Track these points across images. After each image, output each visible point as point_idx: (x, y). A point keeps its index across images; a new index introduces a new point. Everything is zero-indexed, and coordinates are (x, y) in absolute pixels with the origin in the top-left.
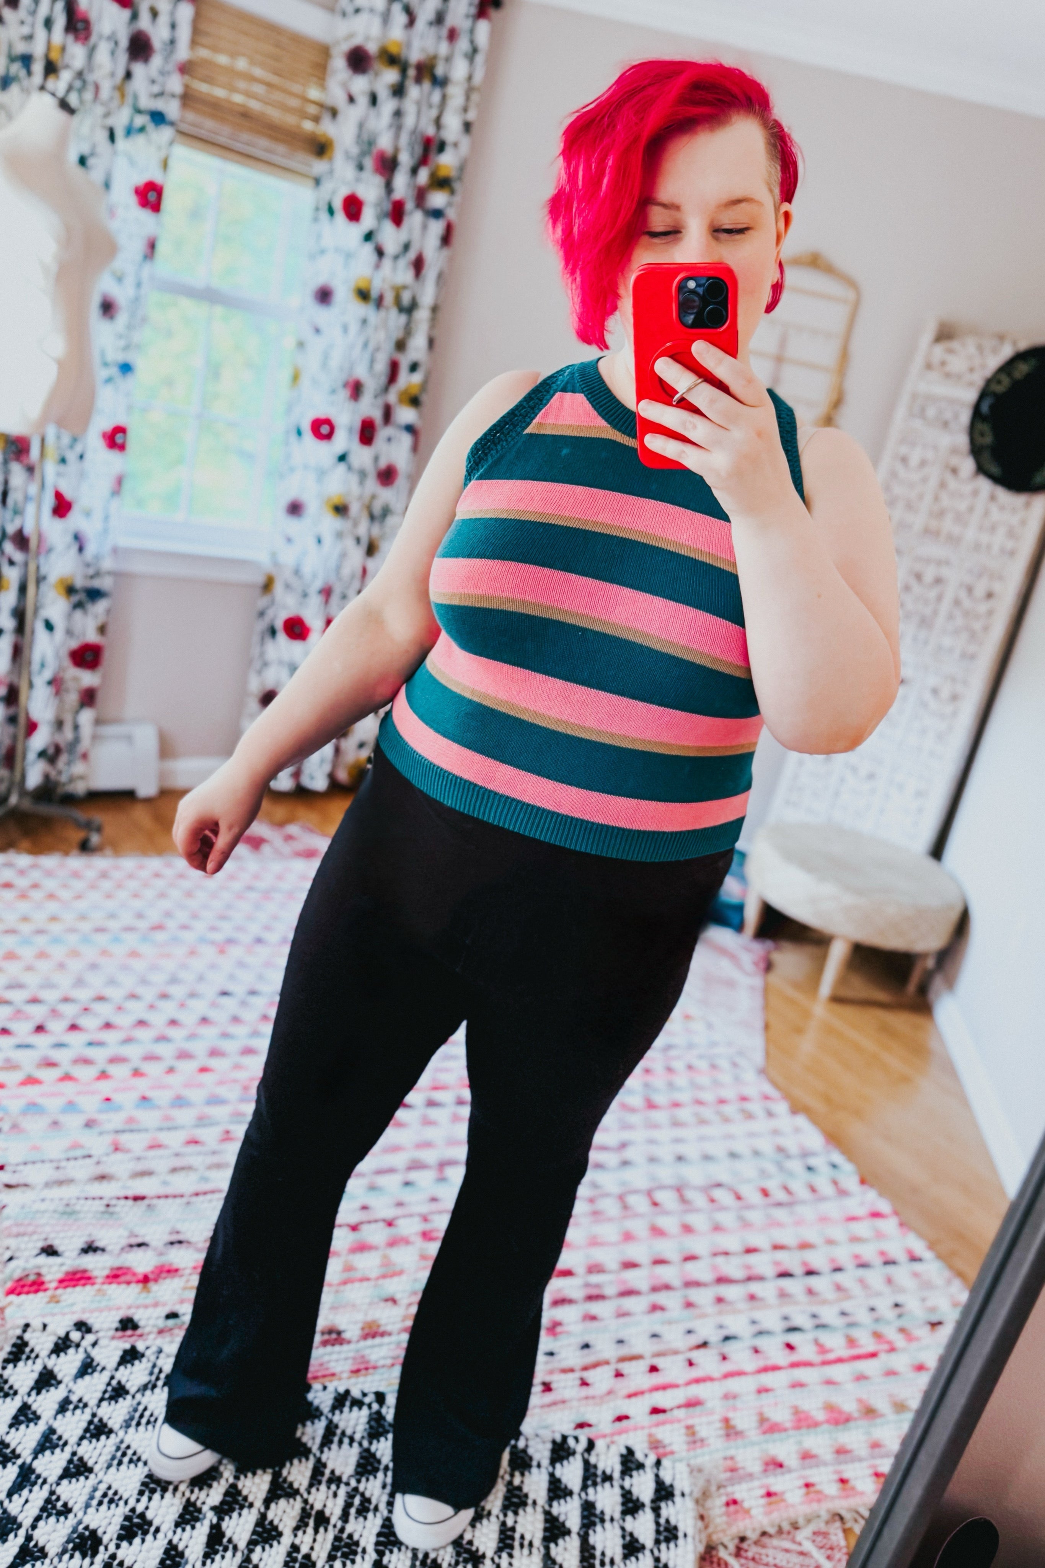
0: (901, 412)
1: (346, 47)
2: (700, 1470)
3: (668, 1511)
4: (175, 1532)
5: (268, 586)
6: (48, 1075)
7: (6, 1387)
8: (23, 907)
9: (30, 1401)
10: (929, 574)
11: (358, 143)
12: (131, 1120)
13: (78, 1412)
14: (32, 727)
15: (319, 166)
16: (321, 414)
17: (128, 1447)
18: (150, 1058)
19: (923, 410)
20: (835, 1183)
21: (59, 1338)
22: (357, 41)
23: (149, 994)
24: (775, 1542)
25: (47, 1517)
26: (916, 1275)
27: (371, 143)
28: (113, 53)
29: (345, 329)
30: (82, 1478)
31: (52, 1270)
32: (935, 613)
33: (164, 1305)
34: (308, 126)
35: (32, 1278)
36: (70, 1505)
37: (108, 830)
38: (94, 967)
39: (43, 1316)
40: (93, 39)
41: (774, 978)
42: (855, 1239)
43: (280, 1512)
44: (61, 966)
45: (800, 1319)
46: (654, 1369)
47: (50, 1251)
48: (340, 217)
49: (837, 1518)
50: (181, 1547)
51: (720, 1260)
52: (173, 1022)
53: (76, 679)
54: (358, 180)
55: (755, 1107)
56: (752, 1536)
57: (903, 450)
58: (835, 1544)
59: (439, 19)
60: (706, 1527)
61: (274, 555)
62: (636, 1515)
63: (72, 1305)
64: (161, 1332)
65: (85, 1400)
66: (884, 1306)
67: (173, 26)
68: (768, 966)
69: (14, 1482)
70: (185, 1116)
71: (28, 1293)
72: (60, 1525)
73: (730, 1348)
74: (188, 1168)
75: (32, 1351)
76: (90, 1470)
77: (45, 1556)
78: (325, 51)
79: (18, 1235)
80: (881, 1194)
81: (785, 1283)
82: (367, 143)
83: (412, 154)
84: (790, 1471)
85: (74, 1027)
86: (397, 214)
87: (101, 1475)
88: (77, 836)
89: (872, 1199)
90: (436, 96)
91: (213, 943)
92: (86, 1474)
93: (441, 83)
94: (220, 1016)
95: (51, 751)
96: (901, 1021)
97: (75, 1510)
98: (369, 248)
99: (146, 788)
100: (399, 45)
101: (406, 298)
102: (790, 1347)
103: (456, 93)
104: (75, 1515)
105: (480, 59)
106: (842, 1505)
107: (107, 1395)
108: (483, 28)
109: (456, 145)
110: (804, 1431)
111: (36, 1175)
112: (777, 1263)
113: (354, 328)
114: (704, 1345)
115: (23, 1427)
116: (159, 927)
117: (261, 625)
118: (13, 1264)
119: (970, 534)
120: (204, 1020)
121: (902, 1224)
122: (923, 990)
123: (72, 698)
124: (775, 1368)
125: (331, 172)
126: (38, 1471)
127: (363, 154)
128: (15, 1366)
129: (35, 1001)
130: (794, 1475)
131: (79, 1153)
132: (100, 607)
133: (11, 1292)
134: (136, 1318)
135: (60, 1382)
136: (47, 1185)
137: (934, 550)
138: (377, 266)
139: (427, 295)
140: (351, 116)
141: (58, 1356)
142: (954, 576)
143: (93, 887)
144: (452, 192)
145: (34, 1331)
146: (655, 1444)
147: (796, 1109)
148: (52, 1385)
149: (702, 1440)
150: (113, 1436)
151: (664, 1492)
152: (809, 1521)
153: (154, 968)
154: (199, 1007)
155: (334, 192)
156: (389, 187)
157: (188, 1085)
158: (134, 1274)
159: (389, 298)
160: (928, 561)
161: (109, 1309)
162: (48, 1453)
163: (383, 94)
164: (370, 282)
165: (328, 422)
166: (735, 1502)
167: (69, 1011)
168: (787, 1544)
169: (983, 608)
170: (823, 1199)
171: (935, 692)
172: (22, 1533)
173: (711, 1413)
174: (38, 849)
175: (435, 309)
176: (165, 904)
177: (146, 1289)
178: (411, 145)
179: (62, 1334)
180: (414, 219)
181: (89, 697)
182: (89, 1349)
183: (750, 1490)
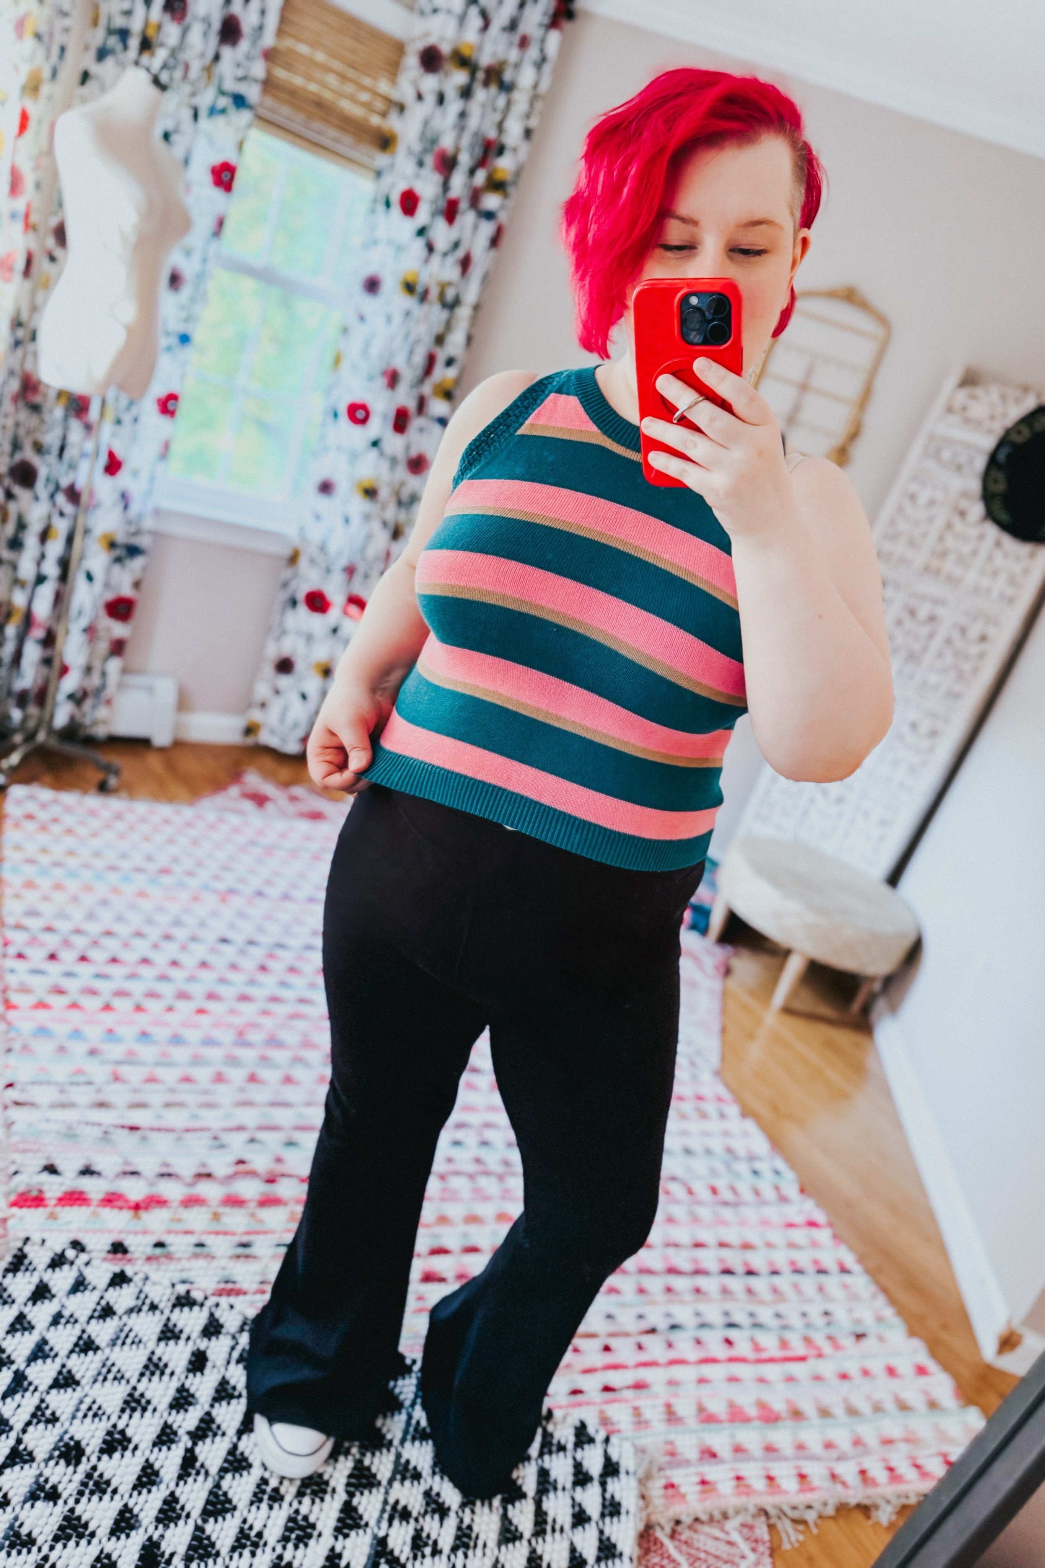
0: (916, 452)
1: (420, 45)
2: (643, 1451)
3: (614, 1486)
4: (152, 1451)
5: (293, 559)
6: (58, 1002)
7: (5, 1295)
8: (43, 839)
9: (26, 1310)
10: (923, 612)
11: (421, 140)
12: (131, 1053)
13: (69, 1326)
14: (64, 670)
15: (381, 160)
16: (358, 399)
17: (113, 1365)
18: (152, 995)
19: (938, 452)
20: (777, 1189)
21: (56, 1254)
22: (431, 41)
23: (154, 934)
24: (706, 1529)
25: (38, 1423)
26: (845, 1286)
27: (434, 141)
28: (205, 34)
29: (389, 319)
30: (70, 1390)
31: (53, 1187)
32: (925, 649)
33: (153, 1233)
34: (375, 120)
35: (34, 1193)
36: (58, 1414)
37: (127, 774)
38: (105, 903)
39: (43, 1231)
40: (188, 19)
41: (732, 983)
42: (792, 1245)
43: (251, 1445)
44: (75, 899)
45: (739, 1317)
46: (607, 1349)
47: (51, 1169)
48: (396, 209)
49: (762, 1513)
50: (157, 1466)
51: (671, 1251)
52: (175, 963)
53: (108, 630)
54: (417, 176)
55: (710, 1108)
56: (687, 1520)
57: (914, 488)
58: (759, 1538)
59: (513, 26)
60: (647, 1506)
61: (302, 530)
62: (585, 1487)
63: (69, 1223)
64: (149, 1259)
65: (76, 1315)
66: (815, 1312)
67: (263, 12)
68: (727, 971)
69: (9, 1386)
70: (180, 1054)
71: (29, 1207)
72: (48, 1433)
73: (676, 1336)
74: (180, 1105)
75: (30, 1263)
76: (78, 1383)
77: (32, 1460)
78: (399, 48)
79: (24, 1151)
80: (818, 1205)
81: (727, 1280)
82: (430, 141)
83: (472, 154)
84: (722, 1462)
85: (83, 959)
86: (450, 212)
87: (87, 1388)
88: (98, 776)
89: (809, 1208)
90: (501, 101)
91: (215, 891)
92: (74, 1386)
93: (507, 88)
94: (219, 962)
95: (79, 695)
96: (843, 1037)
97: (62, 1419)
98: (420, 243)
99: (162, 739)
100: (471, 48)
101: (450, 294)
102: (729, 1342)
103: (521, 99)
104: (62, 1425)
105: (547, 68)
106: (769, 1502)
107: (96, 1314)
108: (554, 38)
109: (515, 150)
110: (737, 1424)
111: (43, 1095)
112: (722, 1261)
113: (398, 318)
114: (653, 1331)
115: (18, 1334)
116: (165, 871)
117: (284, 596)
118: (18, 1178)
119: (971, 577)
120: (204, 965)
121: (835, 1237)
122: (866, 1010)
123: (103, 646)
124: (713, 1361)
125: (392, 166)
126: (30, 1378)
127: (425, 151)
128: (14, 1276)
129: (49, 929)
130: (727, 1466)
131: (82, 1079)
132: (137, 563)
133: (15, 1204)
134: (126, 1243)
135: (54, 1296)
136: (53, 1106)
137: (931, 587)
138: (427, 261)
139: (471, 295)
140: (417, 113)
141: (54, 1270)
142: (949, 617)
143: (108, 826)
144: (506, 195)
145: (33, 1244)
146: (605, 1421)
147: (746, 1113)
148: (45, 1298)
149: (646, 1422)
150: (99, 1352)
151: (611, 1469)
152: (737, 1512)
153: (160, 909)
154: (200, 951)
155: (393, 186)
156: (446, 186)
157: (186, 1025)
158: (126, 1201)
159: (434, 293)
160: (923, 598)
161: (102, 1231)
162: (40, 1362)
163: (451, 95)
164: (417, 275)
165: (364, 407)
166: (672, 1486)
167: (80, 942)
168: (716, 1532)
169: (974, 650)
170: (764, 1203)
171: (914, 726)
172: (13, 1435)
173: (655, 1396)
174: (59, 784)
175: (477, 308)
176: (173, 850)
177: (137, 1217)
178: (472, 146)
179: (59, 1251)
180: (467, 218)
181: (118, 648)
182: (82, 1268)
183: (687, 1475)
